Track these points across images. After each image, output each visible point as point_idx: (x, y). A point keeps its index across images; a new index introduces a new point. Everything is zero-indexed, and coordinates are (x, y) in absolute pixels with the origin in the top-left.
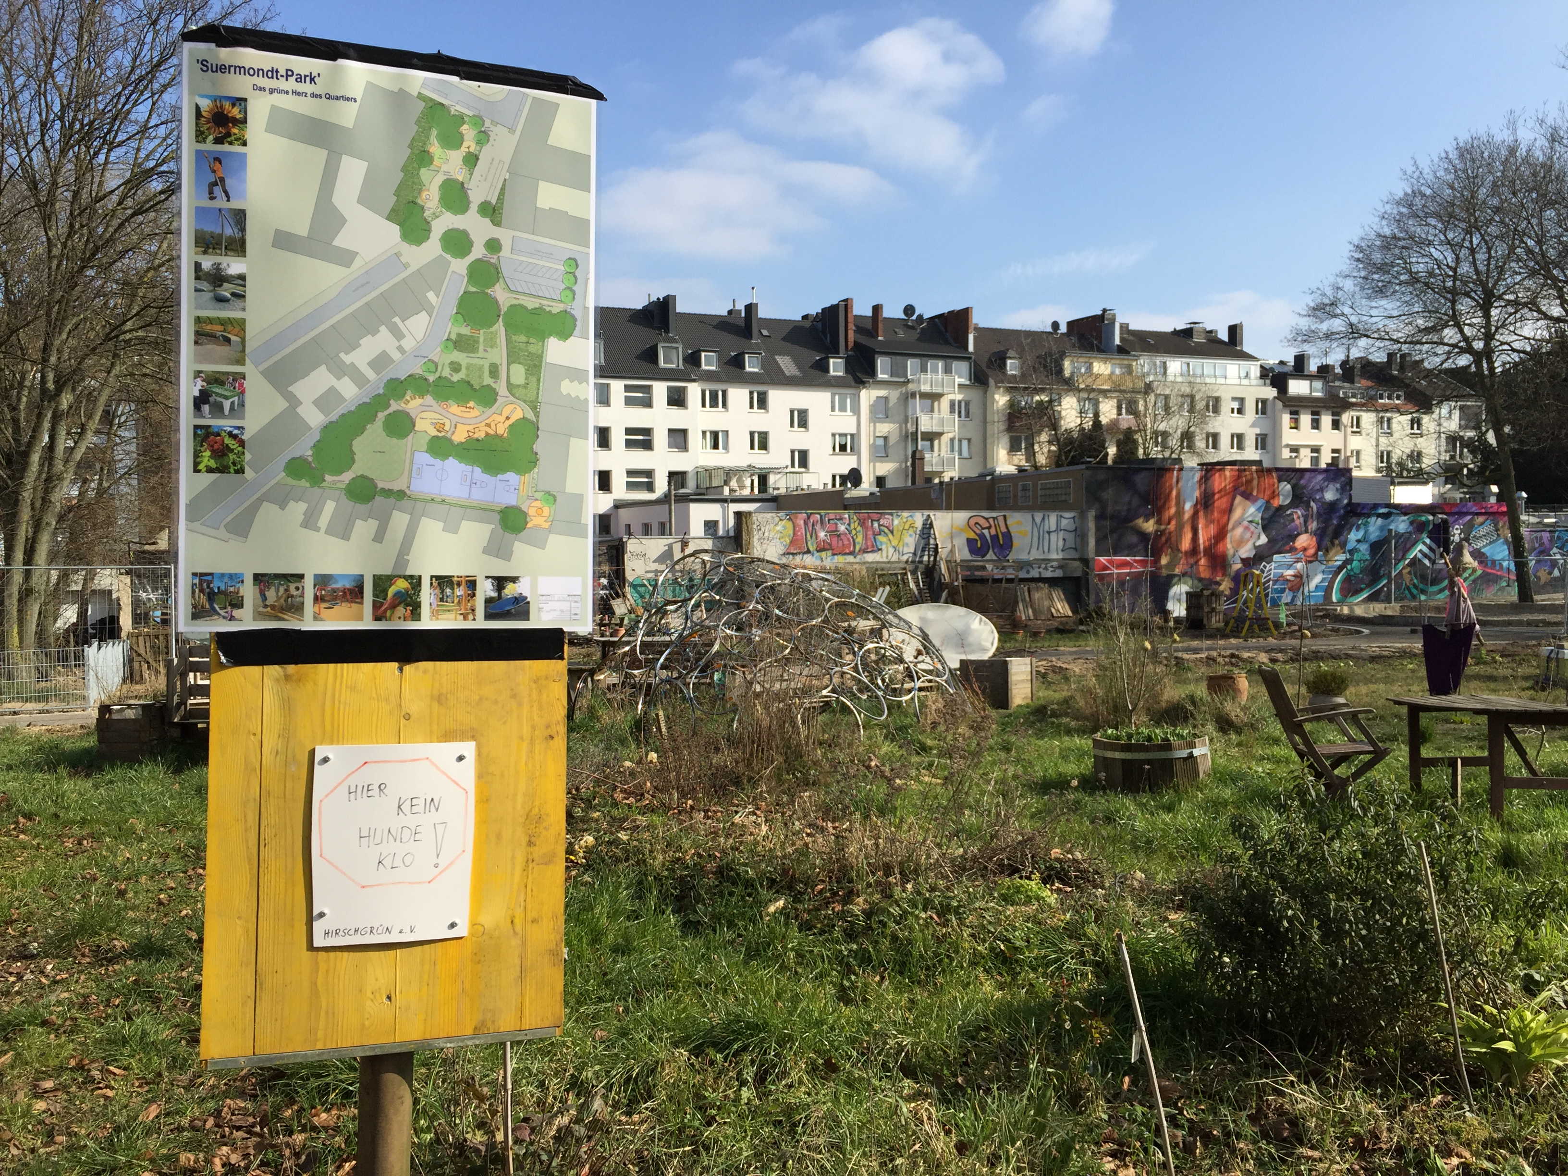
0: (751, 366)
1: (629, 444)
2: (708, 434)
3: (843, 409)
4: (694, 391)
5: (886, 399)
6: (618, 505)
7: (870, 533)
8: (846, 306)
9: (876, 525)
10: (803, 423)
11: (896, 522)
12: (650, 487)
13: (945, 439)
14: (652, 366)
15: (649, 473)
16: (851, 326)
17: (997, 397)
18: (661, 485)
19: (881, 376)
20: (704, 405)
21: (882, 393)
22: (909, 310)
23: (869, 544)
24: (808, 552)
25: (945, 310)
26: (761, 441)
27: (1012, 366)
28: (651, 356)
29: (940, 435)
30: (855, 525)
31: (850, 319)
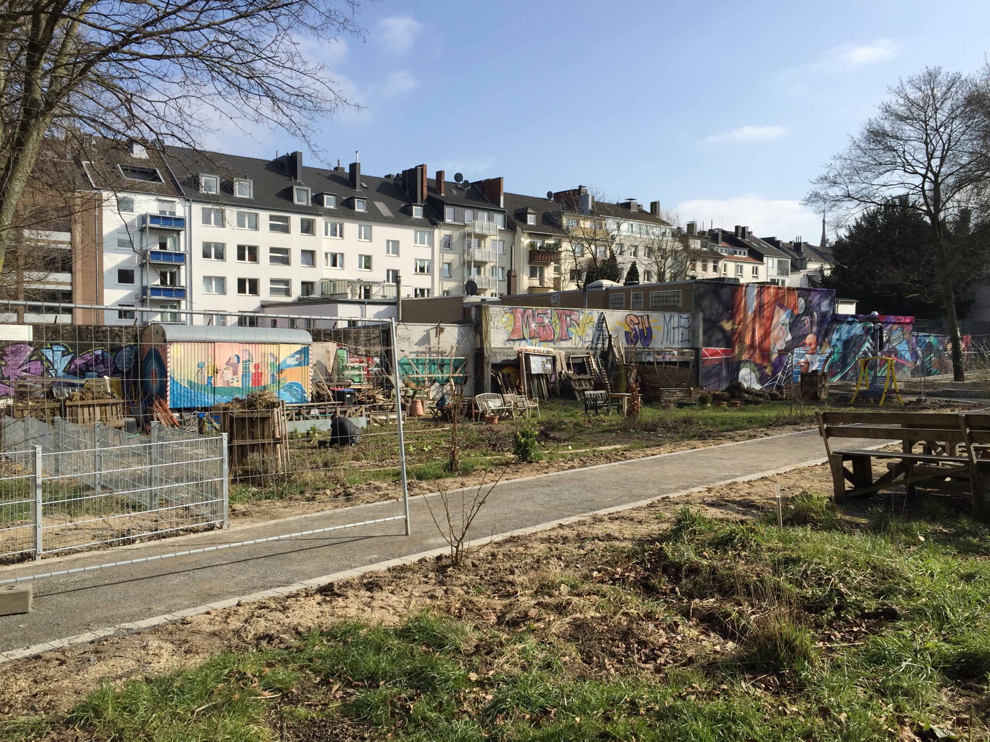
0: (360, 207)
1: (273, 260)
2: (329, 256)
3: (422, 242)
4: (320, 222)
5: (450, 236)
6: (264, 306)
7: (564, 325)
8: (422, 170)
9: (568, 319)
10: (396, 251)
11: (581, 317)
12: (287, 292)
13: (488, 266)
14: (288, 203)
15: (287, 282)
16: (425, 184)
17: (523, 239)
18: (297, 291)
19: (448, 220)
20: (326, 234)
21: (448, 232)
22: (458, 177)
23: (564, 333)
24: (524, 339)
25: (483, 178)
26: (367, 262)
27: (531, 220)
28: (288, 194)
29: (486, 263)
30: (555, 318)
31: (425, 180)
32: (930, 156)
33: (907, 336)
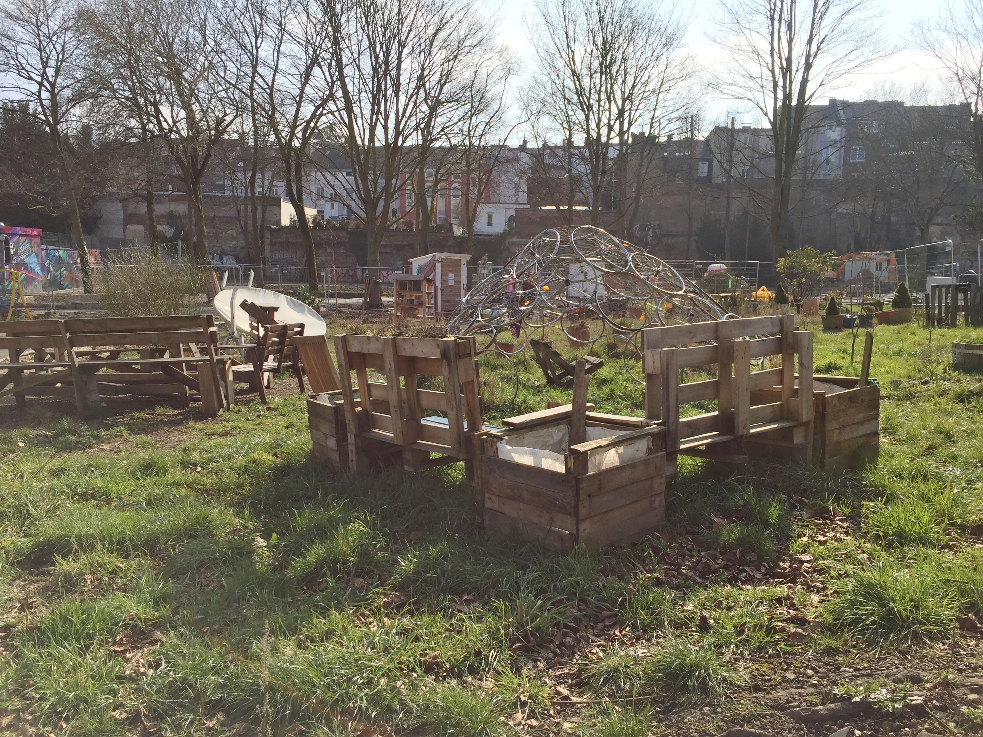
32: (45, 65)
33: (35, 249)
